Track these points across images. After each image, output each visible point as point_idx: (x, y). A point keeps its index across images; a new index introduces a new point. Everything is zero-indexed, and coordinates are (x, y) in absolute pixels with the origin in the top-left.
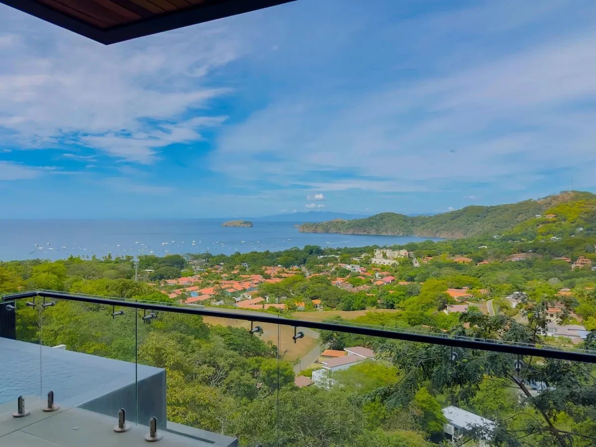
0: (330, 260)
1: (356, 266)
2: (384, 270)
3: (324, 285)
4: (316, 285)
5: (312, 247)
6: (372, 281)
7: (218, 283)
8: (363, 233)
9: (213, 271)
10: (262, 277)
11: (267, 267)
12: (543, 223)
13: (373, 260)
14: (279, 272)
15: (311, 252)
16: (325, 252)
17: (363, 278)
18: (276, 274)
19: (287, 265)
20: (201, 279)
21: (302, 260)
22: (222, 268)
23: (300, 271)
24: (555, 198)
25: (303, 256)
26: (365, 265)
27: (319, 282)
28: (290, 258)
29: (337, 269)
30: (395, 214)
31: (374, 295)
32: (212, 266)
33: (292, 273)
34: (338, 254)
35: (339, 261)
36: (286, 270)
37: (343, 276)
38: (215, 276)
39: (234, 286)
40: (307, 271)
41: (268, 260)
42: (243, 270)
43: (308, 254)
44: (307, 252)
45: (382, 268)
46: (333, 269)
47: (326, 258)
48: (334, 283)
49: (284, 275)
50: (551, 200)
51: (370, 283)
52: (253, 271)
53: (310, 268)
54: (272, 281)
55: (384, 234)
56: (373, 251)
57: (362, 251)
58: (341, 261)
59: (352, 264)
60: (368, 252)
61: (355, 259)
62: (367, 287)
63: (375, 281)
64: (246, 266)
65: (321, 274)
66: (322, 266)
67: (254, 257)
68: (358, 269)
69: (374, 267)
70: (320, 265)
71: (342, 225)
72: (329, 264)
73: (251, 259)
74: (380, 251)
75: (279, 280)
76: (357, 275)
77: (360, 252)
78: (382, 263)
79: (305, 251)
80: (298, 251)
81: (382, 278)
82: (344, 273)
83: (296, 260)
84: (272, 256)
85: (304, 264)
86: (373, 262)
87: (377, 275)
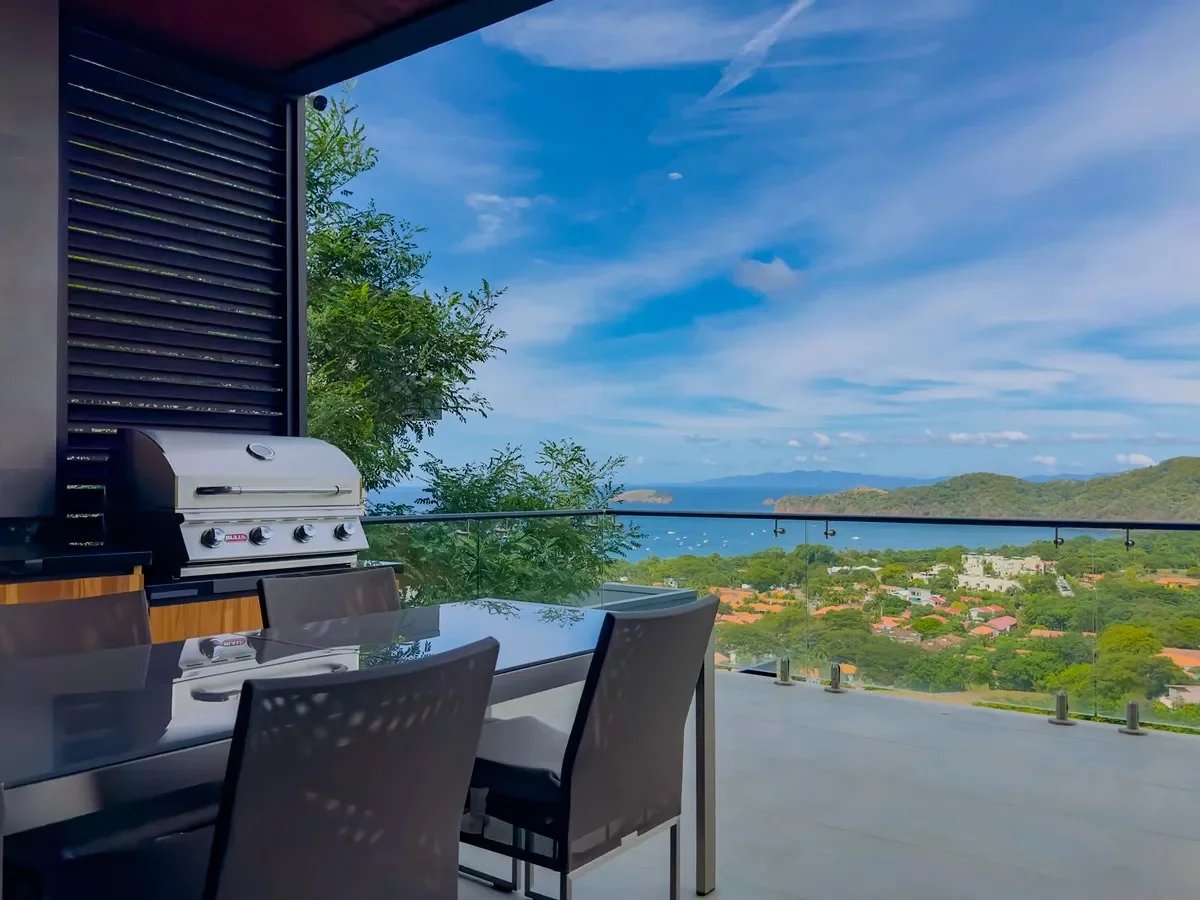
0: (859, 577)
1: (921, 591)
2: (989, 602)
3: (857, 631)
4: (841, 632)
5: (812, 547)
6: (966, 626)
11: (720, 589)
13: (962, 580)
14: (747, 601)
15: (812, 560)
16: (842, 559)
17: (943, 620)
18: (742, 603)
19: (763, 585)
21: (793, 575)
23: (794, 599)
25: (792, 568)
26: (942, 591)
27: (844, 626)
28: (767, 570)
29: (879, 597)
30: (999, 477)
31: (979, 658)
33: (777, 601)
34: (873, 565)
35: (879, 579)
36: (762, 596)
37: (894, 613)
40: (808, 600)
41: (721, 574)
43: (804, 563)
44: (802, 559)
45: (982, 598)
46: (868, 598)
47: (847, 572)
48: (878, 628)
49: (758, 607)
51: (961, 630)
53: (812, 594)
54: (735, 619)
56: (960, 559)
57: (929, 559)
58: (884, 581)
59: (912, 586)
60: (948, 560)
61: (916, 576)
62: (956, 641)
63: (972, 626)
64: (675, 585)
65: (842, 607)
66: (840, 589)
67: (691, 567)
68: (926, 598)
69: (965, 594)
70: (836, 588)
71: (873, 500)
72: (857, 586)
73: (684, 570)
74: (976, 560)
75: (751, 619)
76: (928, 611)
77: (926, 560)
78: (983, 587)
79: (797, 555)
80: (782, 556)
81: (986, 621)
82: (896, 606)
83: (782, 574)
84: (727, 566)
85: (798, 584)
86: (961, 584)
87: (974, 614)
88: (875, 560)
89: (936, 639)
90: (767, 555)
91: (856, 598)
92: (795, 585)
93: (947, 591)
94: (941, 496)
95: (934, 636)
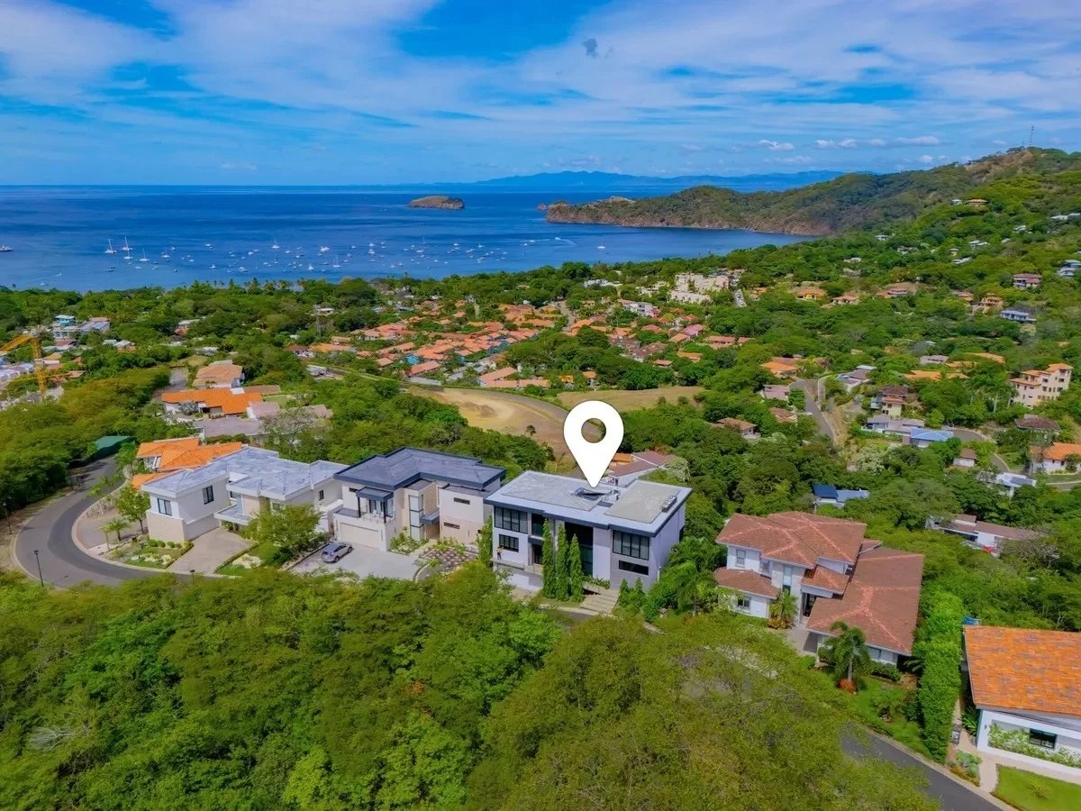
0: (604, 292)
1: (646, 304)
2: (689, 312)
5: (576, 264)
6: (669, 334)
9: (425, 313)
10: (502, 326)
11: (507, 306)
12: (963, 215)
13: (673, 294)
14: (528, 317)
15: (574, 275)
16: (596, 273)
17: (656, 329)
18: (524, 320)
19: (538, 302)
21: (560, 290)
22: (437, 306)
23: (560, 313)
24: (996, 160)
26: (659, 303)
28: (541, 290)
29: (616, 310)
32: (420, 303)
33: (545, 317)
35: (619, 293)
36: (537, 312)
37: (626, 324)
39: (466, 344)
40: (570, 314)
41: (509, 293)
42: (471, 311)
43: (569, 278)
44: (567, 275)
45: (685, 309)
46: (610, 310)
48: (612, 338)
49: (533, 322)
50: (989, 166)
51: (666, 337)
52: (487, 315)
53: (574, 308)
58: (623, 294)
59: (640, 300)
61: (644, 291)
63: (674, 333)
64: (472, 301)
65: (591, 319)
66: (593, 304)
68: (648, 310)
69: (674, 307)
70: (589, 302)
72: (604, 302)
73: (481, 290)
74: (684, 279)
75: (530, 333)
76: (648, 322)
78: (686, 299)
79: (564, 272)
80: (553, 273)
81: (683, 329)
83: (552, 291)
84: (511, 282)
86: (673, 298)
87: (677, 322)
89: (649, 346)
90: (541, 272)
91: (602, 311)
92: (562, 298)
93: (663, 304)
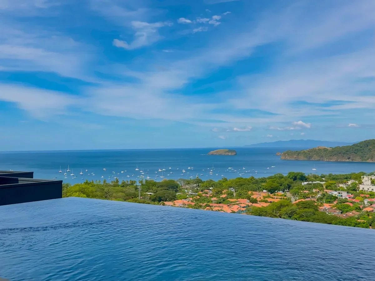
0: (315, 186)
1: (343, 192)
2: (373, 197)
3: (311, 210)
4: (304, 210)
5: (296, 173)
6: (361, 207)
7: (209, 206)
8: (348, 160)
9: (203, 195)
10: (248, 201)
11: (253, 192)
13: (361, 187)
14: (265, 197)
15: (295, 179)
16: (309, 179)
17: (351, 205)
18: (262, 198)
19: (272, 191)
20: (193, 202)
22: (211, 192)
23: (285, 196)
25: (287, 182)
26: (352, 192)
27: (306, 208)
28: (274, 184)
29: (324, 195)
31: (366, 221)
32: (202, 191)
33: (277, 198)
34: (323, 181)
35: (324, 187)
36: (271, 195)
37: (330, 202)
38: (206, 199)
39: (224, 209)
40: (292, 197)
41: (254, 186)
42: (231, 195)
44: (291, 179)
45: (370, 195)
46: (319, 195)
47: (310, 184)
48: (321, 208)
49: (269, 200)
51: (358, 209)
52: (240, 196)
53: (294, 194)
54: (259, 205)
55: (370, 161)
56: (360, 178)
57: (347, 178)
58: (327, 188)
59: (339, 190)
60: (356, 179)
61: (341, 185)
62: (356, 214)
63: (364, 207)
64: (233, 191)
65: (307, 199)
66: (307, 192)
67: (240, 183)
68: (345, 195)
69: (362, 193)
70: (305, 191)
71: (325, 152)
72: (314, 191)
73: (238, 184)
74: (367, 178)
75: (265, 205)
76: (345, 201)
77: (346, 178)
78: (370, 190)
79: (289, 177)
80: (282, 177)
81: (371, 205)
82: (332, 199)
83: (281, 185)
84: (257, 182)
85: (289, 190)
86: (361, 189)
87: (366, 202)
88: (324, 179)
89: (347, 213)
90: (275, 177)
91: (313, 195)
92: (288, 190)
93: (355, 192)
94: (355, 150)
95: (347, 212)
